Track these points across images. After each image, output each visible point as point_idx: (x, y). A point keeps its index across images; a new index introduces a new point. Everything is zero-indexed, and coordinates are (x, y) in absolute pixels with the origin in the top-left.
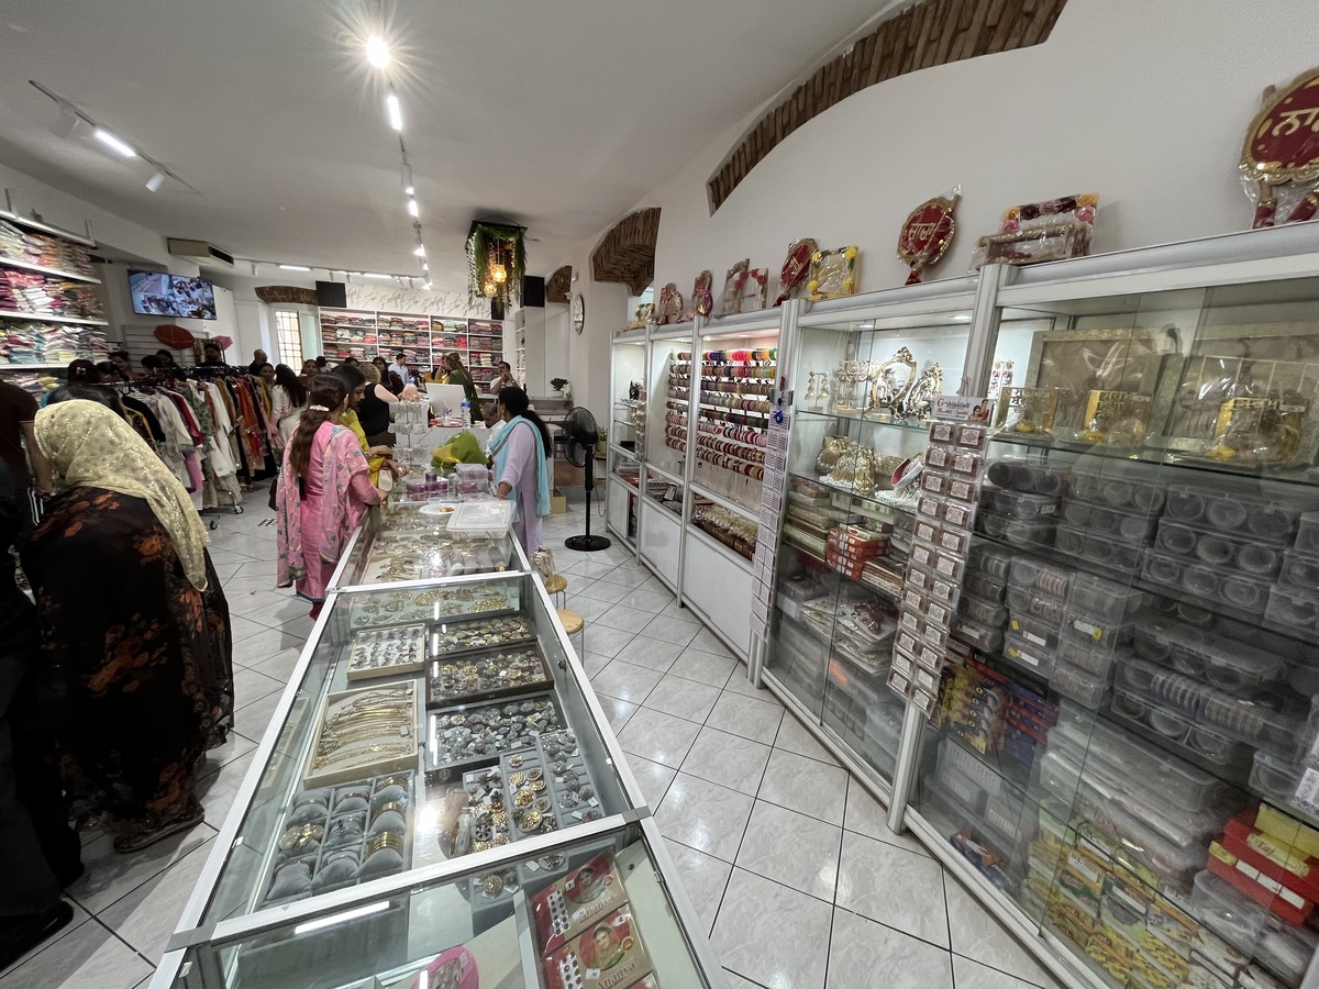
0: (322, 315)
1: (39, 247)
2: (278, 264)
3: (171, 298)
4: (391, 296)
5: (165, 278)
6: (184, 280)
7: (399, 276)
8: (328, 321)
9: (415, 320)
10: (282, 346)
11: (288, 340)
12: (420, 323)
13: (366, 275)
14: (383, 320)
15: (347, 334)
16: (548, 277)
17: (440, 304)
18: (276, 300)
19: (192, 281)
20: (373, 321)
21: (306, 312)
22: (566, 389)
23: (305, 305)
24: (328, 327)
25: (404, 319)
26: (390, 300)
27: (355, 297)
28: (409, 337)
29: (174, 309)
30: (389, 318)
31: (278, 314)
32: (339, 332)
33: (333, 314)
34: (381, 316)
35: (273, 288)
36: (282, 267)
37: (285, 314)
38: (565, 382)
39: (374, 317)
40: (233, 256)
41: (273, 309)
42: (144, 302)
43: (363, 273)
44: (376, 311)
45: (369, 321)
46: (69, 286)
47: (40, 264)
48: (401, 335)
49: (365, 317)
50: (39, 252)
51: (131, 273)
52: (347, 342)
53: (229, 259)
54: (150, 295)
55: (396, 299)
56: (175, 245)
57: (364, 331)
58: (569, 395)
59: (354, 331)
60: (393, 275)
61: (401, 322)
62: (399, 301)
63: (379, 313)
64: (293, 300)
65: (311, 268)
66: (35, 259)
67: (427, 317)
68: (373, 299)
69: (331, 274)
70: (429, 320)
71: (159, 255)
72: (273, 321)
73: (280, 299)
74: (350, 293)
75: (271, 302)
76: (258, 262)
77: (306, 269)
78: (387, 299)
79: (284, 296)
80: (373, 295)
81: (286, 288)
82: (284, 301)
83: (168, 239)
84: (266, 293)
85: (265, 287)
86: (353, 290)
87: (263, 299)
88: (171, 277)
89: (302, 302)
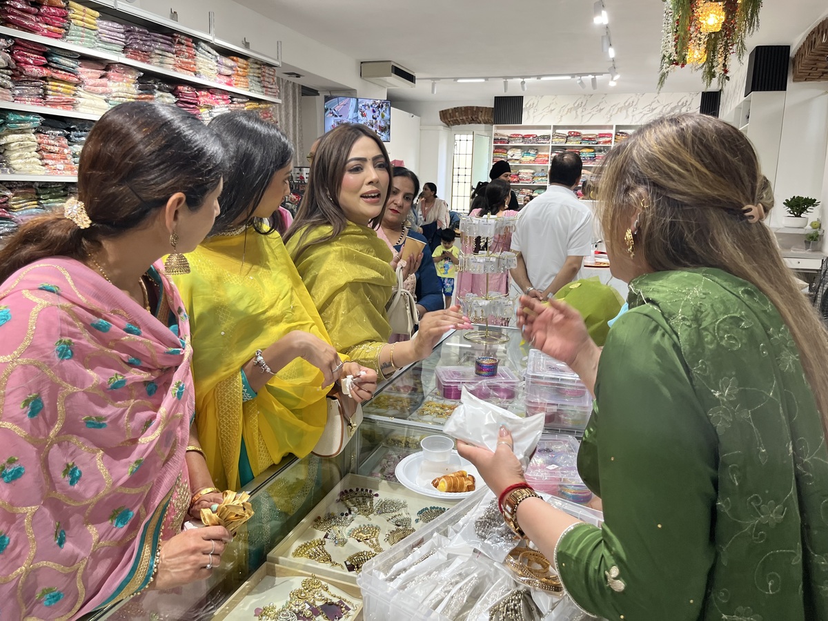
0: (496, 134)
1: (231, 68)
2: (456, 79)
4: (571, 106)
5: (353, 101)
6: (368, 102)
7: (581, 75)
8: (502, 141)
9: (597, 132)
10: (456, 172)
11: (462, 166)
12: (601, 136)
13: (543, 79)
14: (559, 136)
15: (517, 154)
16: (795, 42)
17: (631, 109)
18: (457, 123)
19: (375, 103)
20: (549, 137)
21: (483, 133)
22: (812, 215)
23: (483, 126)
24: (500, 145)
25: (583, 132)
26: (570, 110)
27: (531, 111)
28: (586, 153)
30: (566, 132)
31: (457, 137)
32: (510, 153)
33: (506, 132)
34: (558, 131)
35: (456, 110)
36: (459, 81)
37: (464, 137)
38: (811, 202)
39: (549, 132)
40: (417, 75)
41: (453, 133)
43: (539, 77)
44: (552, 124)
45: (543, 137)
46: (255, 105)
47: (229, 84)
49: (539, 133)
50: (230, 72)
51: (327, 99)
52: (517, 163)
53: (410, 78)
54: (339, 119)
55: (576, 109)
56: (368, 68)
57: (537, 149)
58: (817, 225)
59: (525, 150)
60: (573, 75)
61: (578, 135)
62: (580, 110)
63: (556, 127)
64: (473, 121)
65: (486, 78)
66: (226, 80)
67: (611, 127)
68: (552, 110)
69: (506, 83)
70: (613, 132)
71: (349, 79)
72: (452, 144)
73: (460, 121)
74: (528, 106)
75: (452, 125)
76: (439, 79)
77: (483, 80)
78: (566, 110)
79: (464, 118)
80: (552, 107)
81: (467, 108)
82: (464, 122)
83: (362, 63)
84: (448, 116)
85: (448, 110)
86: (531, 102)
87: (446, 123)
88: (357, 100)
89: (480, 123)
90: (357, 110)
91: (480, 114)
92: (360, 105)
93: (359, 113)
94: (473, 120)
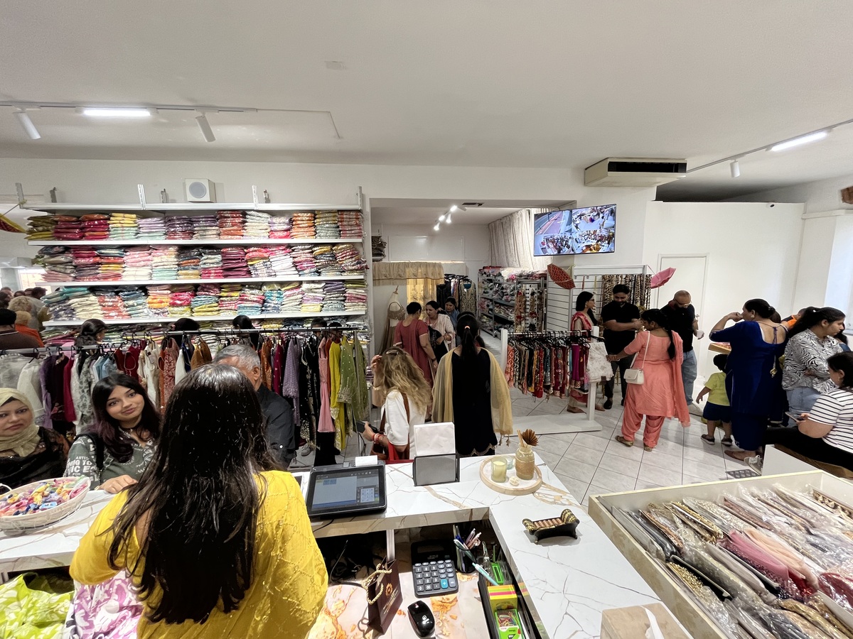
2: (768, 147)
3: (568, 235)
5: (566, 214)
6: (584, 211)
19: (593, 210)
29: (568, 247)
36: (775, 149)
42: (543, 244)
46: (325, 248)
47: (286, 237)
50: (286, 227)
51: (537, 217)
54: (549, 236)
66: (283, 233)
76: (741, 155)
83: (586, 169)
88: (571, 211)
90: (570, 221)
92: (574, 217)
93: (573, 226)
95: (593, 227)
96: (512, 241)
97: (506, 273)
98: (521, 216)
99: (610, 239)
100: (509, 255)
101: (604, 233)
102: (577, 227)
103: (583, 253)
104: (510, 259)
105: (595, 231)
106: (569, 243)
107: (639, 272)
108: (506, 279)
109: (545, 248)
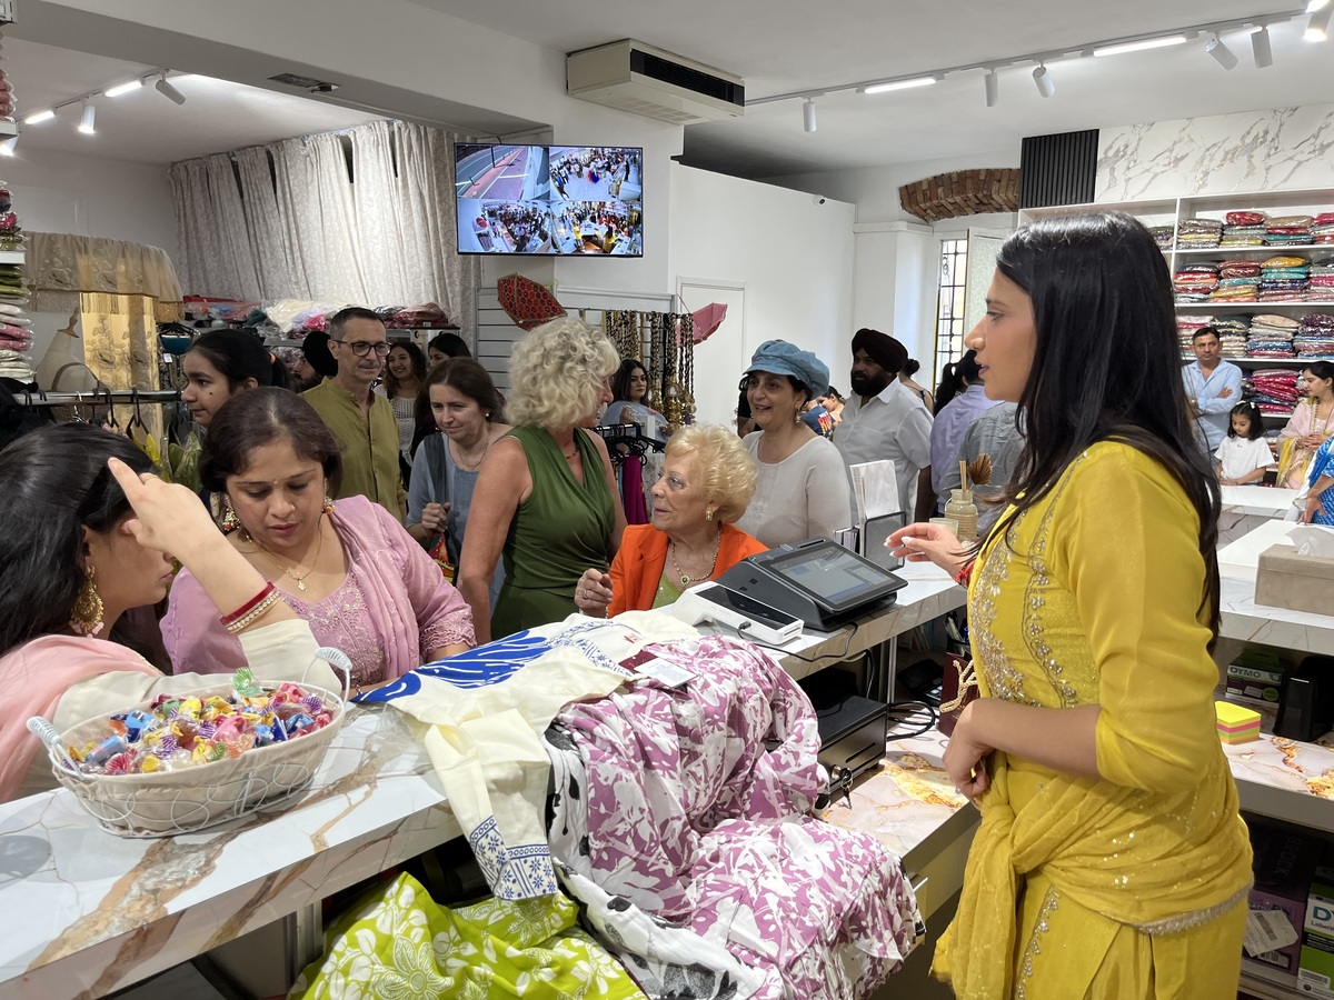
2: (859, 86)
3: (542, 207)
4: (1234, 142)
5: (534, 155)
6: (577, 154)
7: (1218, 27)
9: (1314, 211)
14: (1201, 226)
18: (943, 212)
19: (596, 155)
20: (1168, 232)
25: (1273, 212)
26: (1231, 155)
27: (1121, 167)
28: (1280, 270)
29: (544, 236)
30: (1220, 216)
31: (950, 246)
34: (1195, 214)
35: (937, 181)
36: (870, 91)
39: (1171, 218)
40: (751, 85)
41: (938, 236)
42: (481, 222)
43: (1087, 49)
44: (1177, 196)
48: (1250, 266)
51: (462, 152)
53: (729, 92)
54: (495, 203)
55: (1249, 150)
60: (1191, 31)
61: (1258, 221)
62: (1260, 153)
63: (1192, 205)
65: (938, 74)
68: (1178, 160)
73: (950, 208)
74: (1111, 154)
75: (935, 219)
76: (819, 92)
77: (930, 81)
78: (1220, 155)
79: (958, 199)
80: (1179, 151)
81: (964, 177)
82: (962, 211)
83: (569, 55)
84: (920, 197)
85: (921, 182)
86: (1120, 144)
87: (916, 213)
88: (546, 150)
89: (1000, 210)
90: (545, 175)
91: (995, 187)
92: (555, 164)
93: (553, 186)
94: (981, 203)
95: (598, 194)
96: (278, 224)
97: (286, 314)
98: (316, 150)
99: (635, 224)
100: (267, 263)
101: (620, 211)
102: (561, 191)
103: (578, 253)
104: (274, 279)
105: (602, 205)
106: (546, 227)
107: (664, 308)
108: (286, 329)
109: (487, 235)
